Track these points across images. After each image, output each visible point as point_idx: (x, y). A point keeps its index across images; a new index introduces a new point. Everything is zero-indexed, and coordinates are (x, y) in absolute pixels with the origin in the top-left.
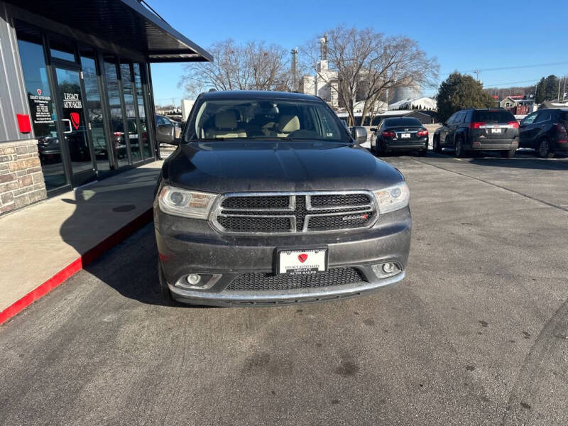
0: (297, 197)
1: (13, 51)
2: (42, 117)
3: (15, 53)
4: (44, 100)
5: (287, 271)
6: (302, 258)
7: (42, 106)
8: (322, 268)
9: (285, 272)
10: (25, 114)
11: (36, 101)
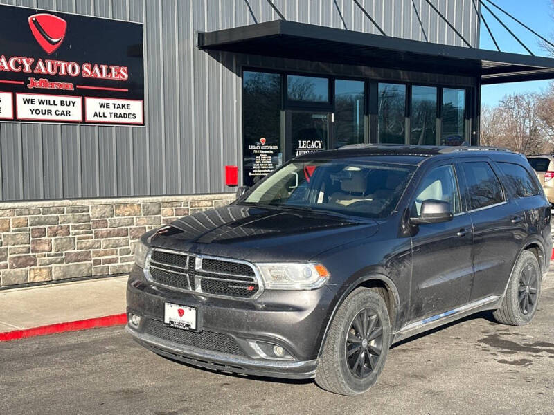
0: (190, 257)
1: (235, 101)
2: (261, 169)
3: (237, 103)
4: (269, 150)
5: (170, 322)
6: (181, 313)
7: (264, 157)
8: (193, 327)
9: (168, 322)
10: (236, 165)
11: (256, 152)
